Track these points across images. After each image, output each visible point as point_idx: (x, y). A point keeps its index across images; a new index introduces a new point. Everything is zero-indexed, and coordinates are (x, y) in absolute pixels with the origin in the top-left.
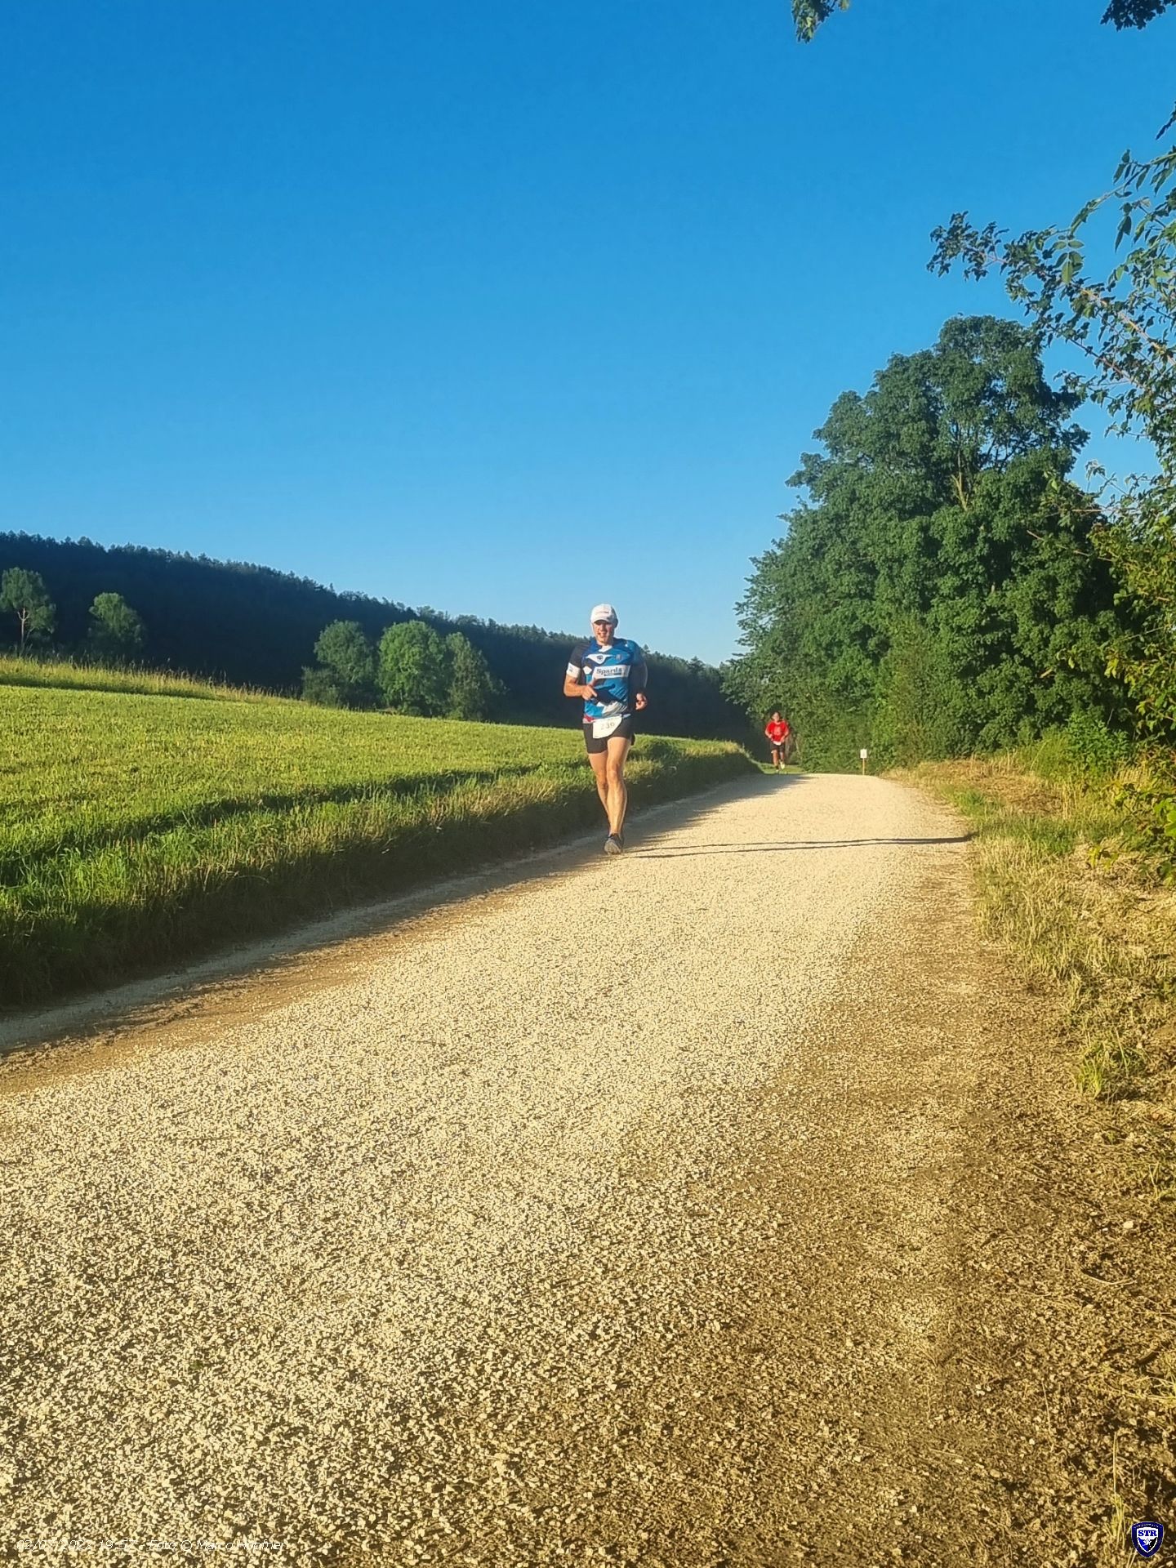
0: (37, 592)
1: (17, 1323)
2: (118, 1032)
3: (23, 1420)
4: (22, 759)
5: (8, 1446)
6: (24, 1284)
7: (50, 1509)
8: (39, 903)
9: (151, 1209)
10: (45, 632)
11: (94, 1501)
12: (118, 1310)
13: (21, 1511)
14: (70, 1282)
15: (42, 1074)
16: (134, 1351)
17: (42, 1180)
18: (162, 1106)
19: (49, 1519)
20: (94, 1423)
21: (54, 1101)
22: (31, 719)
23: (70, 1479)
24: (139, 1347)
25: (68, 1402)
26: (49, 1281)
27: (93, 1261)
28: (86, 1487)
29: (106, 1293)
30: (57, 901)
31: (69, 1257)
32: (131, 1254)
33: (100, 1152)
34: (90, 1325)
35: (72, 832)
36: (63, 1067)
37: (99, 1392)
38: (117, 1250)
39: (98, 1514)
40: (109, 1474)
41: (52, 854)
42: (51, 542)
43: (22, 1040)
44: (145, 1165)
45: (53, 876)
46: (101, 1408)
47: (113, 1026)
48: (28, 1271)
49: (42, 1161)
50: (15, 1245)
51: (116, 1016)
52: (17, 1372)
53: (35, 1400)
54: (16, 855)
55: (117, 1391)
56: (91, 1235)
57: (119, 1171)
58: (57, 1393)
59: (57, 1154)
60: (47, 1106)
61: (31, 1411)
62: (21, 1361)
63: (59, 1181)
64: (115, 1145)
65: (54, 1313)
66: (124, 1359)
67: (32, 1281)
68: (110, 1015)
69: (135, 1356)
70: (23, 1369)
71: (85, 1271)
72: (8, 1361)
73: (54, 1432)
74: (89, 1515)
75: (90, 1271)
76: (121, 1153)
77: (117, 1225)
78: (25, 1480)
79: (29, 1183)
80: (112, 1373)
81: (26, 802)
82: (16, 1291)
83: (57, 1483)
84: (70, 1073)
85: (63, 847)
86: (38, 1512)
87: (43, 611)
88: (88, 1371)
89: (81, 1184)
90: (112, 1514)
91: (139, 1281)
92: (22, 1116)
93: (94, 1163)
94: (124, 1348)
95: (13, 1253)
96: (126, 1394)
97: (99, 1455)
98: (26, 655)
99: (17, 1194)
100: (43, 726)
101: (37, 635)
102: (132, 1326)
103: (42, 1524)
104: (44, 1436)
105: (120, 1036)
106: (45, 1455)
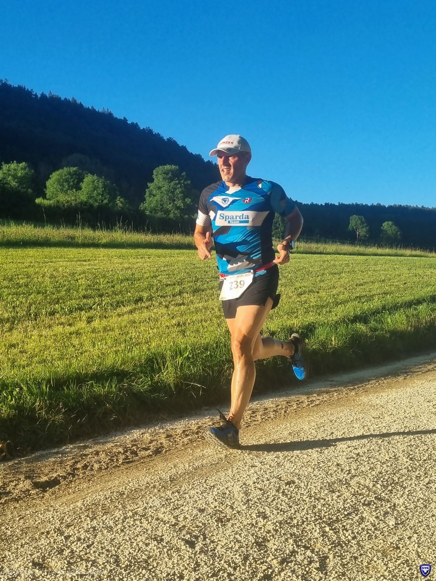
0: (362, 223)
1: (387, 472)
2: (408, 375)
3: (395, 504)
4: (365, 281)
5: (390, 512)
6: (388, 459)
7: (409, 535)
8: (376, 330)
9: (430, 437)
10: (365, 236)
11: (425, 535)
12: (423, 471)
13: (399, 534)
14: (404, 460)
15: (383, 389)
16: (431, 485)
17: (389, 424)
18: (428, 401)
19: (410, 538)
20: (420, 508)
21: (389, 398)
22: (366, 267)
23: (414, 526)
24: (433, 484)
25: (409, 499)
26: (396, 459)
27: (411, 453)
28: (421, 529)
29: (418, 464)
30: (382, 329)
31: (403, 451)
32: (425, 452)
33: (408, 416)
34: (414, 475)
35: (385, 305)
36: (390, 386)
37: (420, 498)
38: (419, 450)
39: (427, 539)
40: (428, 526)
41: (379, 313)
42: (366, 205)
43: (374, 376)
44: (425, 422)
45: (380, 321)
46: (422, 503)
47: (406, 373)
48: (388, 454)
49: (387, 418)
50: (383, 445)
51: (407, 369)
52: (390, 488)
53: (398, 498)
54: (366, 313)
55: (427, 498)
56: (409, 444)
57: (416, 423)
58: (405, 496)
59: (392, 416)
60: (386, 399)
61: (397, 502)
62: (391, 484)
63: (395, 425)
64: (413, 414)
65: (400, 470)
66: (428, 487)
67: (390, 458)
68: (404, 369)
69: (432, 487)
70: (392, 487)
71: (409, 456)
72: (386, 484)
73: (406, 509)
74: (423, 539)
75: (410, 456)
76: (416, 416)
77: (418, 442)
78: (399, 524)
79: (384, 425)
80: (424, 492)
81: (368, 295)
82: (385, 461)
83: (410, 526)
84: (392, 388)
85: (382, 311)
86: (405, 535)
87: (364, 229)
88: (415, 490)
89: (403, 426)
90: (431, 539)
91: (429, 461)
92: (378, 402)
93: (406, 420)
94: (427, 484)
95: (382, 448)
96: (430, 500)
97: (424, 519)
98: (360, 245)
99: (381, 428)
100: (370, 269)
101: (363, 238)
102: (429, 477)
103: (406, 539)
104: (402, 510)
105: (409, 376)
106: (404, 516)
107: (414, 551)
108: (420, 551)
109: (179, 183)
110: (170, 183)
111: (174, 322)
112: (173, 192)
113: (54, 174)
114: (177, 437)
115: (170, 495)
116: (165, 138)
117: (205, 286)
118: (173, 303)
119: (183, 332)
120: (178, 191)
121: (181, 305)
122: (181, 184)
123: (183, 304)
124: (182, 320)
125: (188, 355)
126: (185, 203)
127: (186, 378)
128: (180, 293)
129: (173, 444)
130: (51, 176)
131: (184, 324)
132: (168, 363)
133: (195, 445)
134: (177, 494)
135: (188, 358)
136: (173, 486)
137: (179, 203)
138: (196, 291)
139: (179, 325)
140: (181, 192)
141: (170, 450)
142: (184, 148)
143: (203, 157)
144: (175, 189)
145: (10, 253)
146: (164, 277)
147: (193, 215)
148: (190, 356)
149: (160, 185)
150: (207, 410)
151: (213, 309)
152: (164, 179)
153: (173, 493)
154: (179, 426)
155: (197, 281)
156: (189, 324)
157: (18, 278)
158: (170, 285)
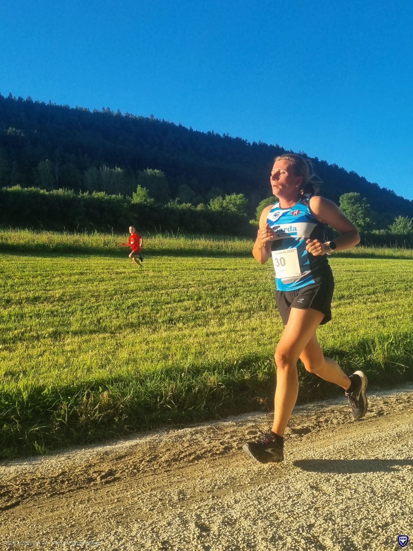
109: (360, 206)
110: (353, 206)
111: (374, 315)
112: (355, 214)
113: (262, 202)
114: (393, 404)
115: (401, 447)
116: (348, 171)
117: (394, 287)
118: (369, 300)
119: (383, 323)
120: (359, 213)
121: (376, 302)
122: (362, 207)
123: (378, 301)
124: (380, 313)
125: (392, 342)
126: (365, 222)
127: (392, 358)
128: (374, 293)
129: (391, 409)
130: (260, 203)
131: (382, 317)
133: (409, 410)
134: (406, 447)
135: (392, 344)
136: (401, 441)
137: (361, 222)
138: (387, 291)
139: (378, 318)
140: (362, 213)
141: (390, 413)
142: (363, 179)
143: (379, 185)
144: (357, 211)
145: (238, 261)
146: (358, 280)
147: (372, 231)
148: (394, 342)
149: (345, 208)
150: (410, 384)
151: (403, 306)
152: (348, 203)
153: (402, 446)
155: (386, 284)
156: (386, 317)
157: (248, 280)
158: (365, 286)
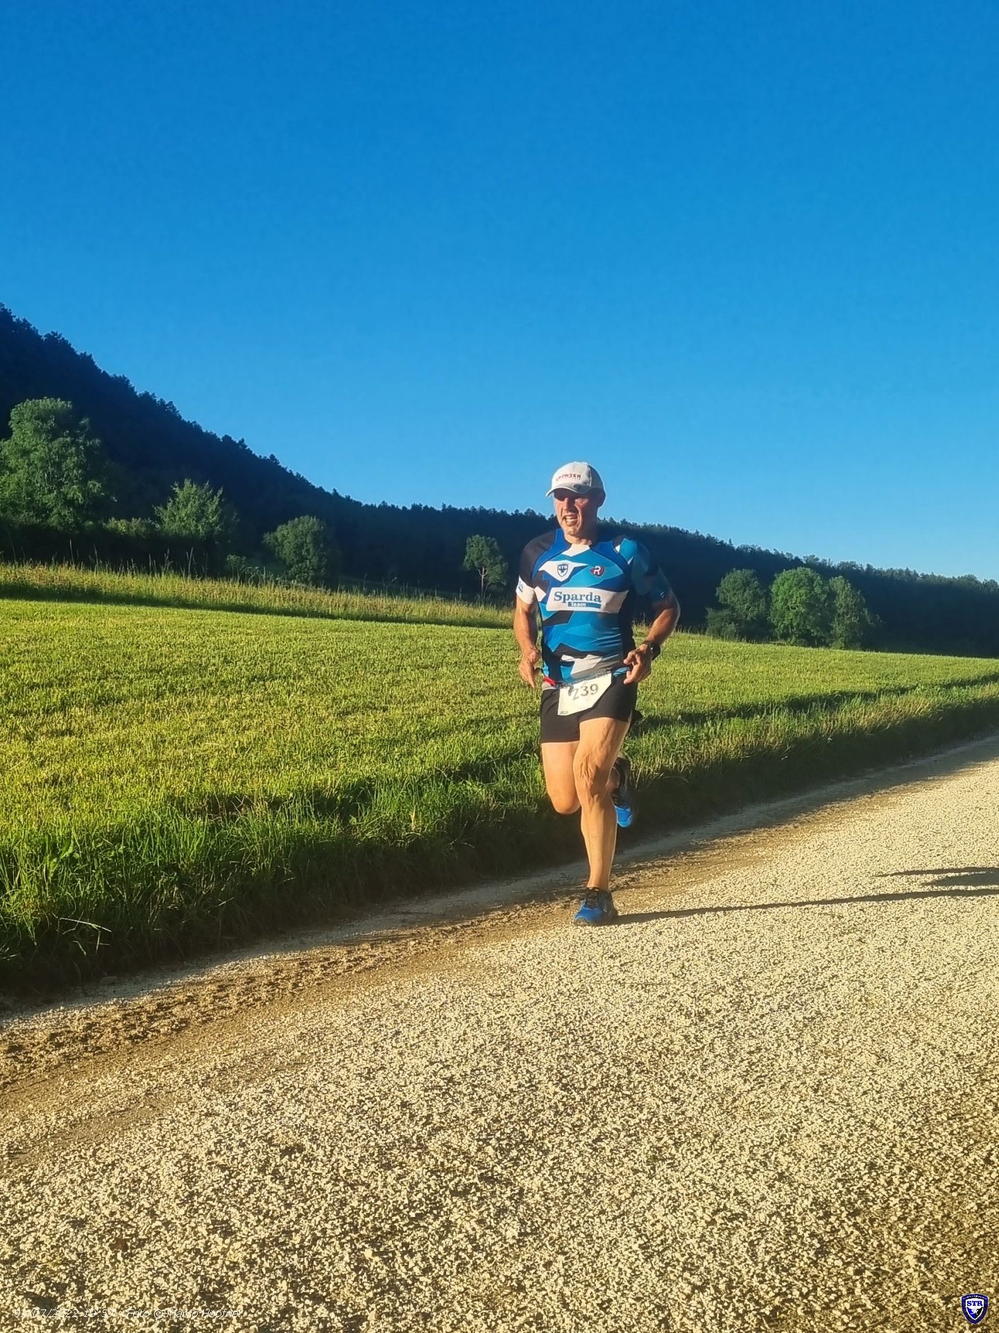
0: (493, 553)
1: (511, 1117)
2: (572, 899)
3: (522, 1190)
4: (491, 684)
5: (511, 1208)
6: (515, 1088)
7: (547, 1258)
8: (507, 796)
9: (608, 1037)
10: (499, 584)
11: (581, 1255)
12: (587, 1112)
13: (525, 1257)
14: (550, 1089)
15: (516, 930)
16: (603, 1145)
17: (522, 1010)
18: (611, 957)
19: (548, 1265)
20: (576, 1197)
21: (527, 949)
22: (495, 653)
23: (560, 1237)
24: (606, 1141)
25: (554, 1178)
26: (534, 1087)
27: (566, 1073)
28: (573, 1244)
29: (578, 1098)
30: (522, 795)
31: (548, 1069)
32: (595, 1070)
33: (565, 990)
34: (568, 1121)
35: (531, 741)
36: (532, 924)
37: (578, 1173)
38: (583, 1067)
39: (584, 1265)
40: (590, 1236)
41: (516, 758)
42: (503, 513)
43: (499, 902)
44: (601, 1002)
45: (517, 775)
46: (580, 1186)
47: (568, 893)
48: (517, 1077)
49: (521, 996)
50: (506, 1058)
51: (570, 885)
52: (514, 1153)
53: (529, 1175)
54: (489, 759)
55: (592, 1174)
56: (563, 1053)
57: (581, 1006)
58: (546, 1171)
59: (532, 990)
60: (522, 953)
61: (527, 1183)
62: (517, 1145)
63: (535, 1011)
64: (576, 986)
65: (540, 1111)
66: (595, 1150)
67: (520, 1086)
68: (565, 885)
69: (604, 1148)
70: (519, 1151)
71: (560, 1080)
72: (507, 1145)
73: (546, 1200)
74: (577, 1265)
75: (564, 1081)
76: (582, 991)
77: (583, 1047)
78: (526, 1234)
79: (513, 1011)
80: (587, 1160)
81: (495, 718)
82: (509, 1092)
83: (551, 1239)
84: (537, 928)
85: (524, 753)
86: (538, 1259)
87: (498, 568)
88: (568, 1157)
89: (553, 1014)
90: (595, 1266)
91: (602, 1091)
92: (504, 959)
93: (562, 999)
94: (594, 1141)
95: (504, 1063)
96: (598, 1176)
97: (581, 1221)
98: (486, 603)
99: (504, 1019)
100: (504, 659)
101: (494, 588)
102: (600, 1125)
103: (541, 1268)
104: (537, 1203)
106: (540, 1217)
107: (555, 1293)
108: (569, 1294)
109: (73, 443)
110: (51, 441)
111: (44, 774)
112: (58, 465)
114: (34, 1050)
115: (6, 1190)
116: (42, 333)
117: (124, 690)
118: (44, 729)
119: (65, 801)
120: (70, 462)
121: (63, 734)
122: (77, 445)
123: (70, 732)
124: (63, 770)
125: (71, 855)
126: (86, 493)
127: (63, 907)
128: (64, 706)
129: (23, 1067)
131: (69, 779)
132: (23, 874)
133: (76, 1067)
134: (21, 1186)
135: (72, 861)
136: (16, 1167)
137: (74, 492)
138: (102, 701)
139: (55, 781)
140: (78, 466)
141: (14, 1082)
143: (132, 384)
144: (63, 457)
146: (24, 666)
147: (107, 522)
148: (77, 856)
149: (27, 445)
150: (113, 984)
151: (140, 745)
152: (36, 431)
153: (13, 1184)
154: (41, 1025)
155: (106, 678)
156: (80, 779)
158: (38, 685)
